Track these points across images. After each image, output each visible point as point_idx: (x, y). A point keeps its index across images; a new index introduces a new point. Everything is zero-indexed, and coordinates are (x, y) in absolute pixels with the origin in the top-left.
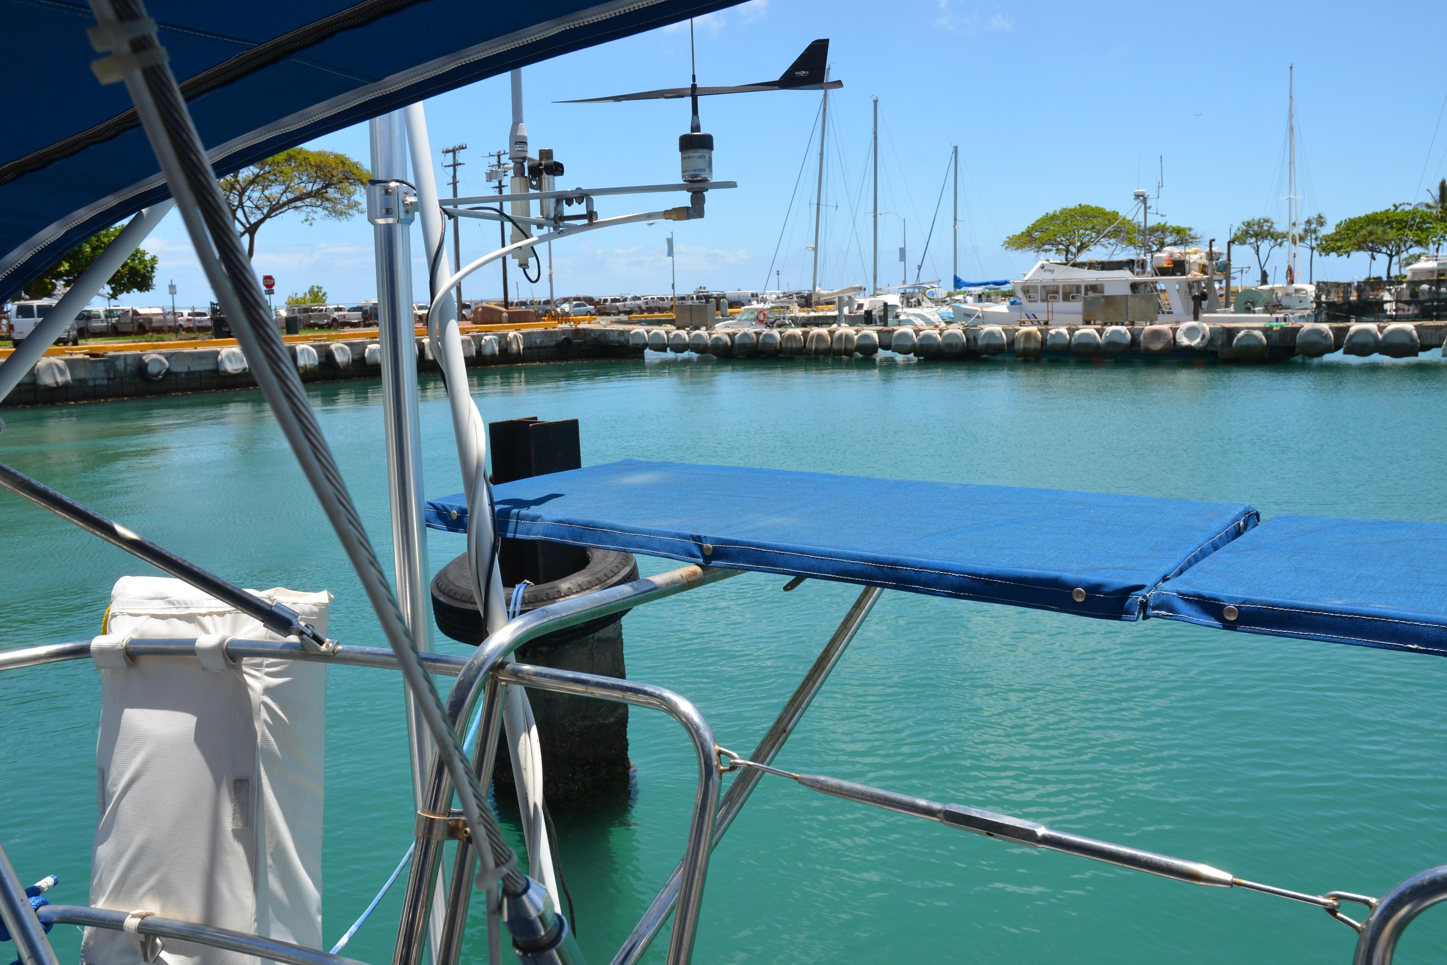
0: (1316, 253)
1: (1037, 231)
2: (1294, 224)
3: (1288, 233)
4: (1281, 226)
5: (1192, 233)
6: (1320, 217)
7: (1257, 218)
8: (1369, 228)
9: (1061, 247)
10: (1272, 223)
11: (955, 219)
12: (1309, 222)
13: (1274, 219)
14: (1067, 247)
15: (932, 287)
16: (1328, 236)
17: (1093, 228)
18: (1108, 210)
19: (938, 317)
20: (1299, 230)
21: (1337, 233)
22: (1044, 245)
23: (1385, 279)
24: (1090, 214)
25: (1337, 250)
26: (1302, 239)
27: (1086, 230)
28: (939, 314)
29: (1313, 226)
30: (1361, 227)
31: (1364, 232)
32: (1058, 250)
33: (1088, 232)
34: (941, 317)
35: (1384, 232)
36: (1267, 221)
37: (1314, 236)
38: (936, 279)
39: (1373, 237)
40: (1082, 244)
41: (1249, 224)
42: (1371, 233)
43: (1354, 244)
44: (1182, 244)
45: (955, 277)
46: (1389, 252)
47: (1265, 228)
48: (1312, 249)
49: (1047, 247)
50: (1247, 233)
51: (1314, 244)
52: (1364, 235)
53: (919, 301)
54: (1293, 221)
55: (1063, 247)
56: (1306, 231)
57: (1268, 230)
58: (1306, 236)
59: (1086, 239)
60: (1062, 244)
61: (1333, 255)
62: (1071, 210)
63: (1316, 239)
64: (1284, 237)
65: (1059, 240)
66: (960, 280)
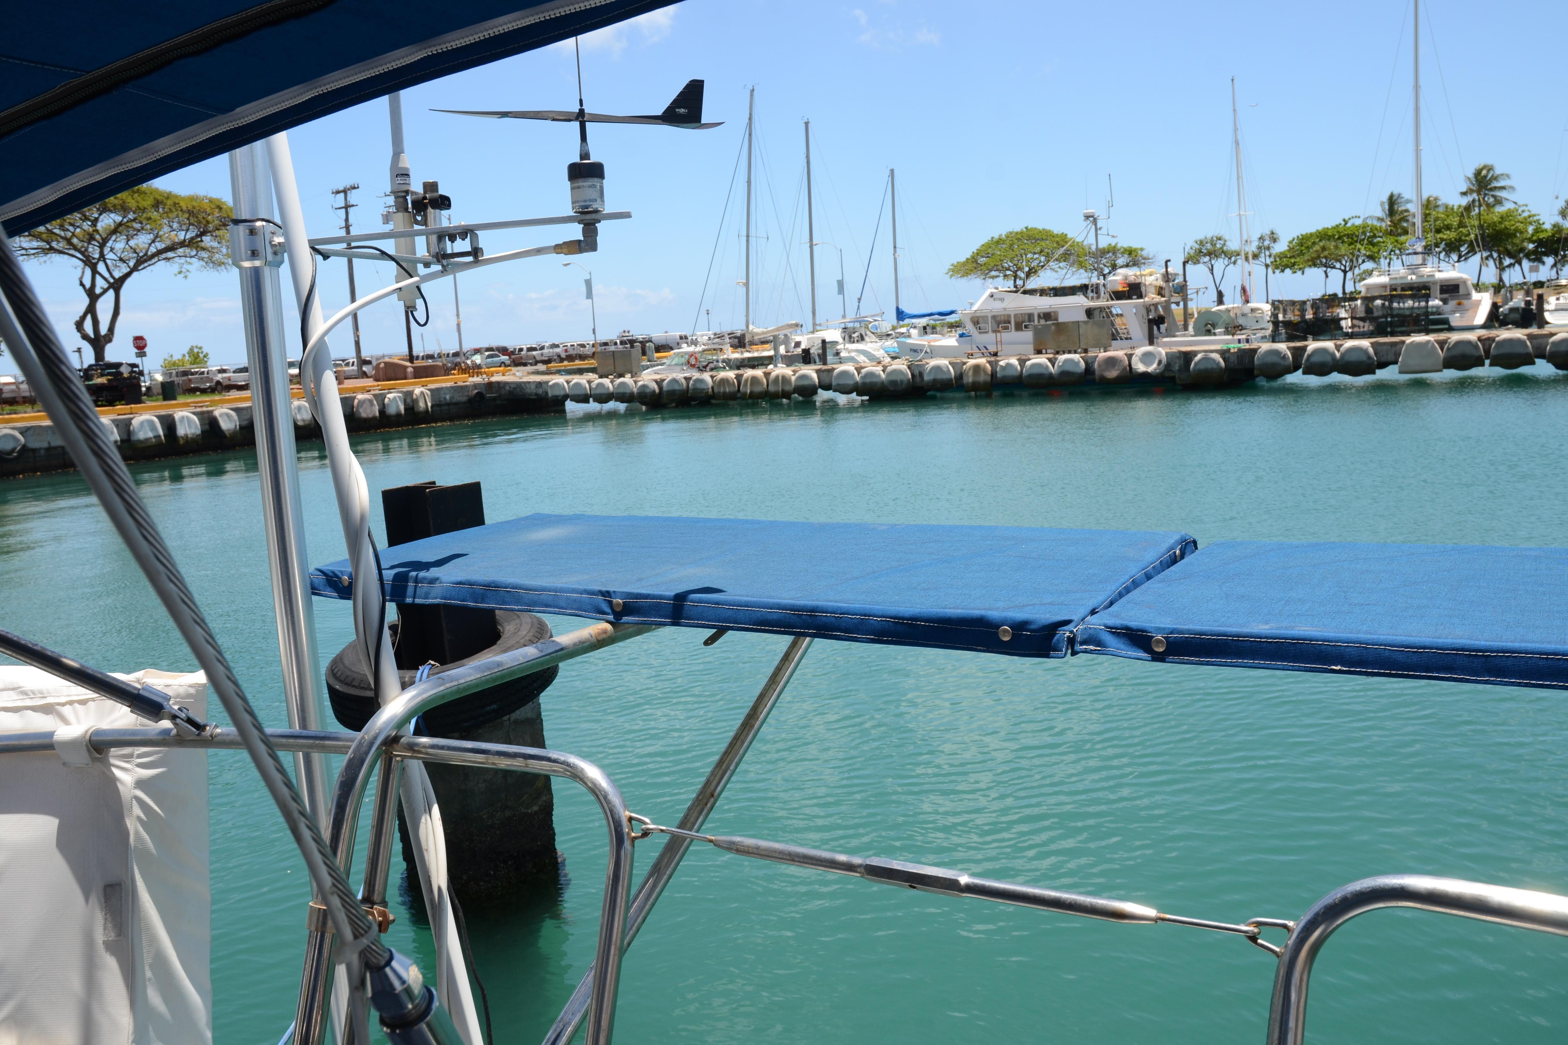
0: (1270, 270)
1: (982, 257)
2: (1246, 241)
3: (1241, 251)
4: (1233, 245)
5: (1144, 253)
6: (1273, 233)
7: (1209, 236)
8: (1321, 244)
9: (1008, 273)
10: (1225, 241)
11: (895, 247)
12: (1261, 238)
13: (1226, 236)
14: (1015, 272)
15: (876, 321)
16: (1281, 252)
17: (1041, 251)
18: (1056, 232)
19: (882, 352)
20: (1253, 248)
21: (1290, 250)
22: (991, 270)
23: (1340, 295)
24: (1037, 237)
25: (1292, 266)
26: (1255, 257)
27: (1035, 253)
28: (884, 349)
29: (1266, 243)
30: (1314, 243)
31: (1317, 248)
32: (1005, 276)
33: (1036, 256)
34: (886, 352)
35: (1336, 247)
36: (1220, 239)
37: (1267, 253)
38: (878, 312)
39: (1326, 253)
40: (1030, 269)
41: (1201, 243)
42: (1324, 249)
43: (1308, 260)
44: (1134, 265)
45: (898, 309)
46: (1343, 268)
47: (1218, 246)
48: (1267, 266)
49: (993, 273)
50: (1201, 252)
51: (1268, 261)
52: (1317, 251)
53: (861, 335)
54: (1245, 237)
55: (1011, 273)
56: (1259, 248)
57: (1222, 248)
58: (1260, 253)
59: (1035, 264)
60: (1010, 270)
61: (1288, 271)
62: (1017, 233)
63: (1270, 256)
64: (1238, 255)
65: (1006, 265)
66: (903, 312)
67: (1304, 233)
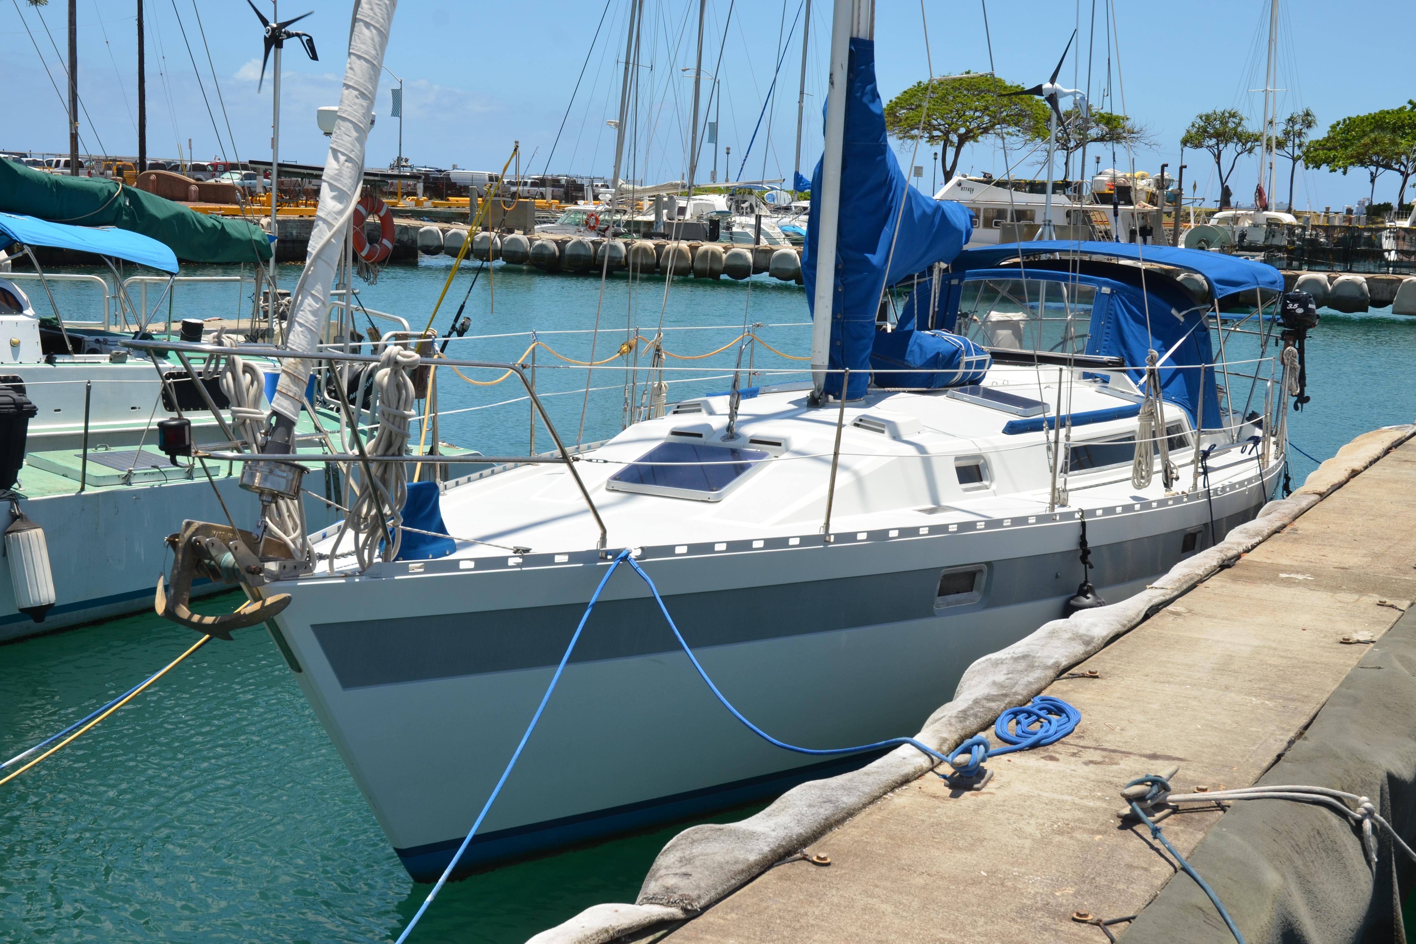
0: (1300, 164)
1: (902, 108)
2: (1271, 123)
3: (1262, 135)
4: (1252, 125)
5: (1128, 124)
6: (1307, 114)
7: (1219, 111)
8: (1373, 136)
9: (936, 133)
10: (1241, 119)
11: (802, 93)
12: (1291, 120)
13: (1243, 113)
14: (946, 133)
15: (773, 189)
16: (1317, 141)
17: (986, 108)
18: (1008, 83)
19: (778, 230)
20: (1277, 132)
21: (1328, 139)
22: (912, 129)
23: (1395, 204)
24: (983, 87)
25: (1328, 161)
26: (1280, 145)
27: (976, 110)
28: (781, 227)
29: (1297, 127)
30: (1365, 134)
31: (1366, 140)
32: (932, 138)
33: (978, 114)
34: (784, 231)
35: (1394, 143)
36: (1233, 115)
37: (1297, 141)
38: (778, 178)
39: (1377, 149)
40: (969, 131)
41: (1207, 119)
42: (1375, 142)
43: (1352, 157)
44: (1111, 139)
45: (797, 174)
46: (1403, 169)
47: (1231, 125)
48: (1295, 160)
49: (915, 132)
50: (1205, 131)
51: (1297, 152)
52: (1365, 145)
53: (751, 206)
54: (1269, 119)
55: (939, 134)
56: (1287, 133)
57: (1235, 129)
58: (1286, 140)
59: (974, 125)
60: (939, 130)
61: (1324, 168)
62: (954, 80)
63: (1300, 146)
64: (1257, 140)
65: (935, 123)
66: (802, 178)
67: (1354, 115)
